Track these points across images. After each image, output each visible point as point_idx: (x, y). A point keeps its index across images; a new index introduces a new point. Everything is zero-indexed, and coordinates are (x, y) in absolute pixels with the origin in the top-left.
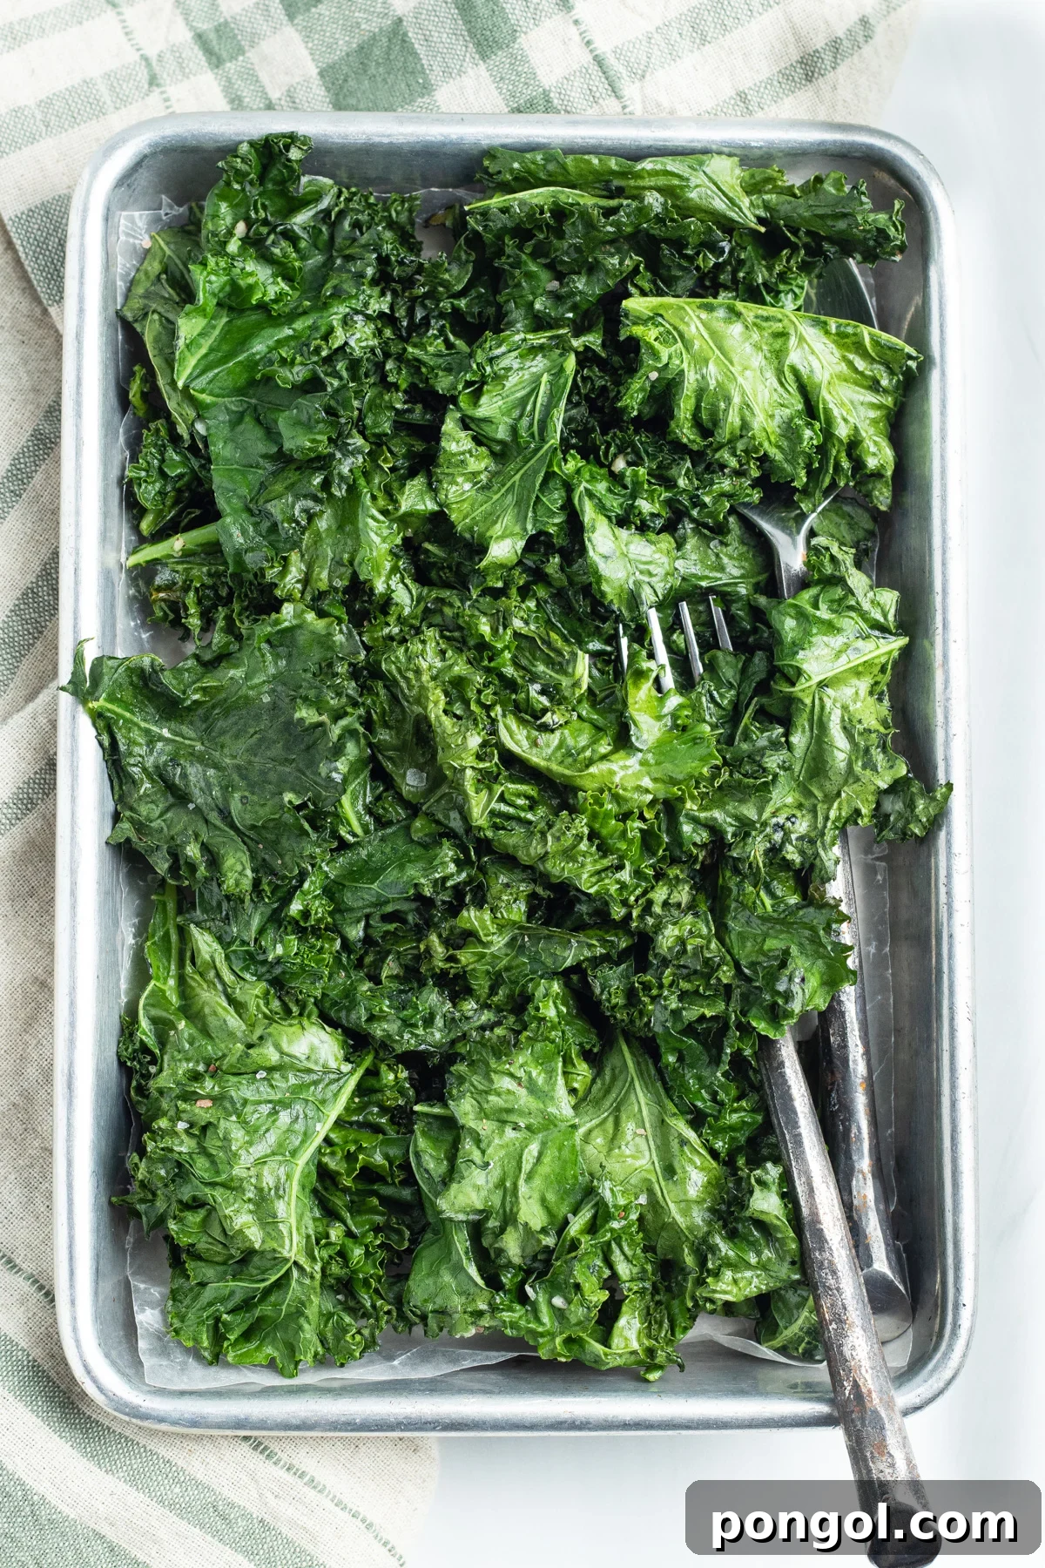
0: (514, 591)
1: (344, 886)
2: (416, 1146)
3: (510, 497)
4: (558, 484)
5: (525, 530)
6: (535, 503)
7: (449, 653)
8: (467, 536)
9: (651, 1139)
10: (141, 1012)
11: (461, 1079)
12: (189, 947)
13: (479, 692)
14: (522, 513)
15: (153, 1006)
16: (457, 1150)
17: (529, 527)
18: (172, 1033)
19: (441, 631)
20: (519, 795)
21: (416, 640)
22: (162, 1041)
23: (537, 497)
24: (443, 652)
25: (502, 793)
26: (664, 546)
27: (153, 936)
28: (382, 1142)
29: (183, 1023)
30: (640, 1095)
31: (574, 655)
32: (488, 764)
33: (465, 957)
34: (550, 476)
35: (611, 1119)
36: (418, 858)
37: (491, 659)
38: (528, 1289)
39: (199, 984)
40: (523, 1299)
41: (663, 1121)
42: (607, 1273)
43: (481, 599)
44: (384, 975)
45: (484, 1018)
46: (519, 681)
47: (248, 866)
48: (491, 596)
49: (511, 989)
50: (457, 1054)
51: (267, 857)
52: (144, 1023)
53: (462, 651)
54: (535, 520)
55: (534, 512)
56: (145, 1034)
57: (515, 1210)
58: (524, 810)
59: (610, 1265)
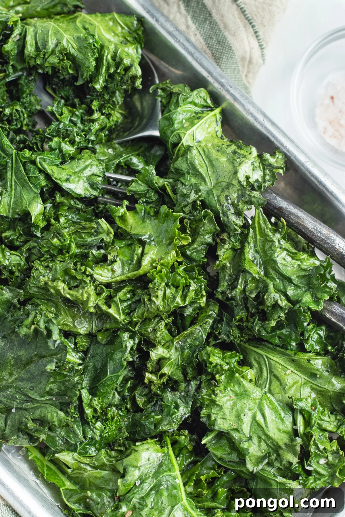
0: (53, 221)
1: (97, 387)
2: (216, 456)
3: (18, 187)
4: (29, 164)
5: (36, 193)
6: (29, 181)
7: (50, 265)
8: (16, 216)
9: (295, 371)
10: (68, 504)
11: (209, 416)
12: (61, 464)
13: (76, 270)
14: (28, 188)
15: (70, 497)
16: (233, 443)
17: (36, 191)
18: (88, 500)
19: (39, 260)
20: (125, 294)
21: (33, 271)
22: (87, 507)
23: (28, 177)
24: (48, 267)
25: (120, 299)
26: (86, 156)
27: (44, 472)
28: (202, 465)
29: (89, 492)
30: (275, 359)
31: (98, 223)
32: (104, 294)
33: (166, 370)
34: (24, 165)
35: (272, 378)
36: (115, 350)
37: (68, 252)
38: (308, 468)
39: (79, 473)
40: (309, 473)
41: (293, 360)
42: (327, 435)
43: (43, 235)
44: (141, 406)
45: (194, 386)
46: (86, 251)
47: (57, 410)
48: (46, 230)
49: (191, 367)
50: (197, 408)
51: (61, 401)
52: (74, 507)
53: (54, 260)
54: (36, 187)
55: (32, 183)
56: (77, 510)
57: (275, 443)
58: (132, 298)
59: (325, 430)
